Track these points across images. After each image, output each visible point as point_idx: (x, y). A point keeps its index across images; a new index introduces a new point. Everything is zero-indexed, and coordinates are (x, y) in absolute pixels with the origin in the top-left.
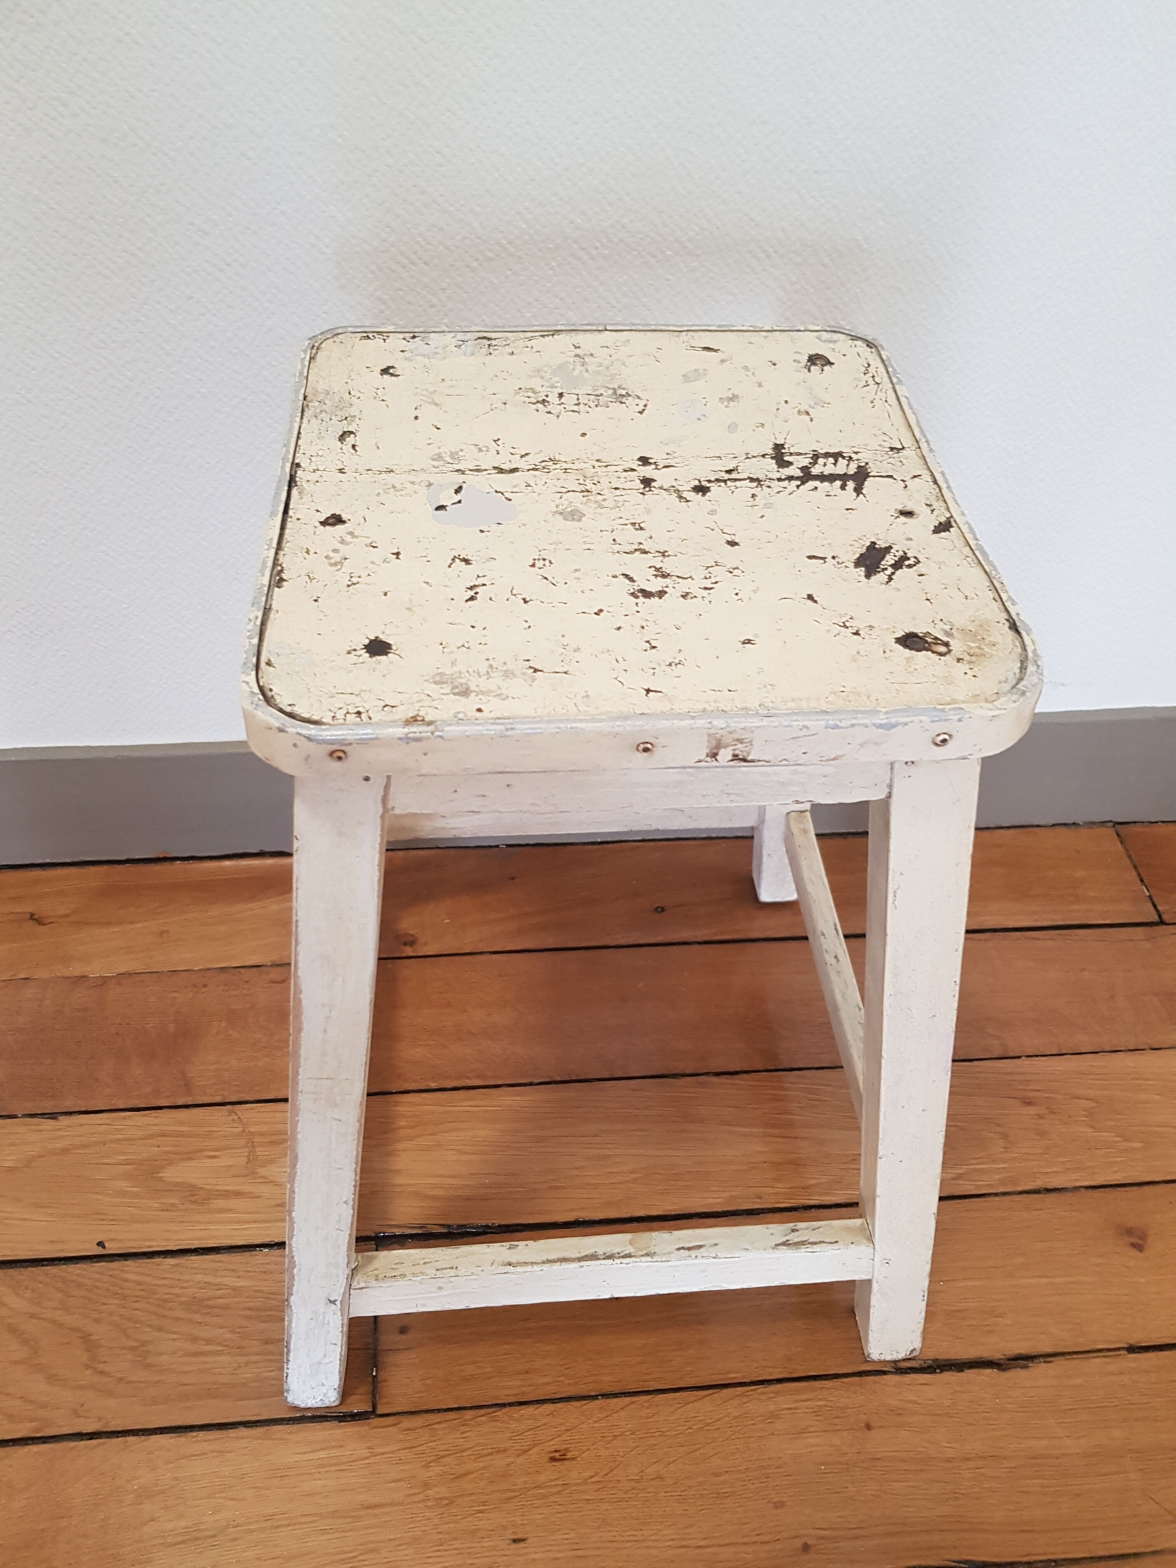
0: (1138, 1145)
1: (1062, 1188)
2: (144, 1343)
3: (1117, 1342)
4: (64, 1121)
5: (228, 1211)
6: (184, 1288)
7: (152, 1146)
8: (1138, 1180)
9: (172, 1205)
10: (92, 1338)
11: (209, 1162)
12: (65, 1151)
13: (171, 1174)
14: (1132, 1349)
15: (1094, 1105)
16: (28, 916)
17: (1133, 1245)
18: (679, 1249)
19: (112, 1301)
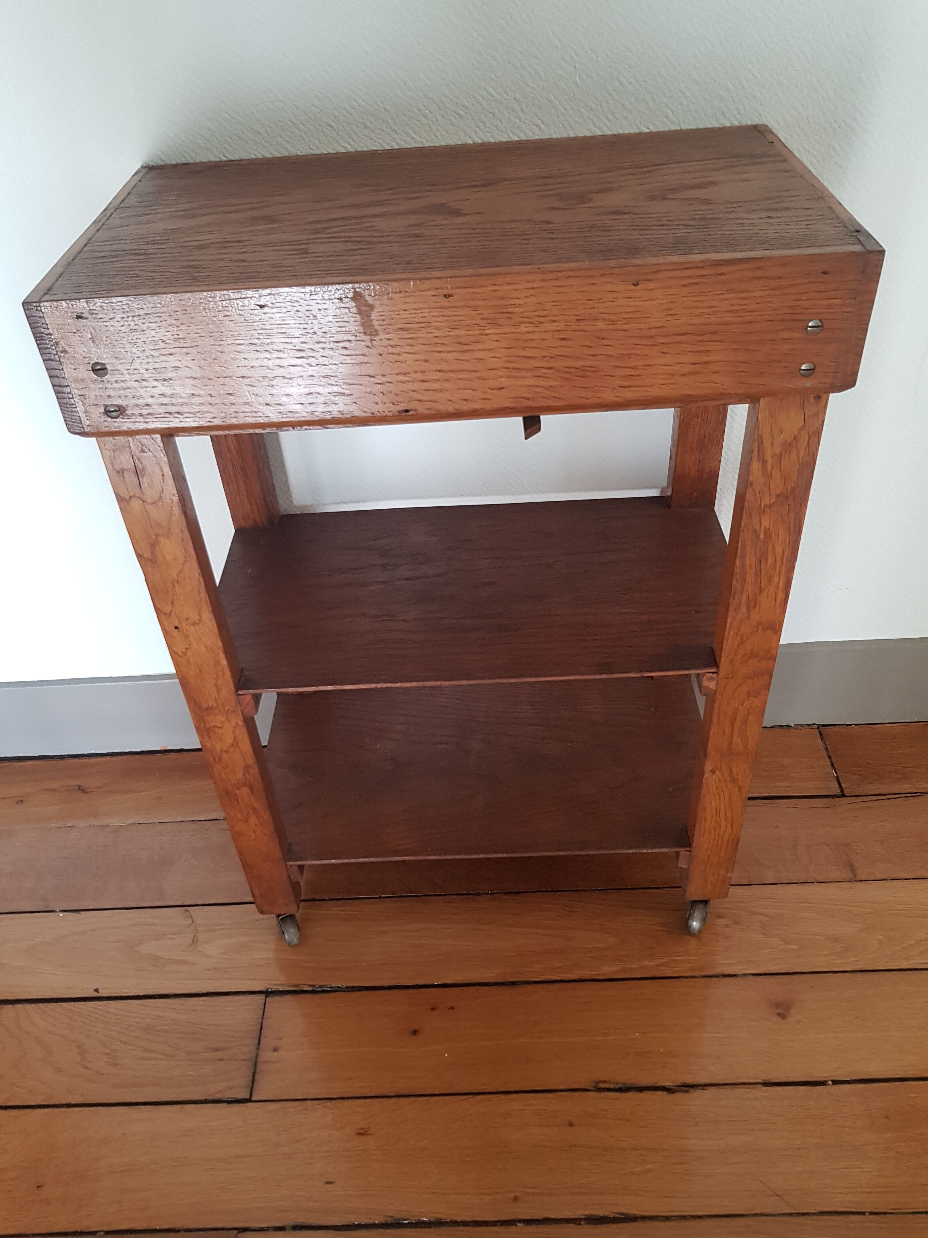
0: (795, 947)
1: (735, 975)
2: (115, 1051)
3: (756, 1078)
4: (85, 914)
5: (177, 972)
6: (143, 1018)
7: (136, 931)
8: (791, 971)
9: (143, 967)
10: (83, 1047)
11: (168, 942)
12: (82, 933)
13: (144, 949)
14: (766, 1084)
15: (767, 919)
17: (779, 1014)
19: (99, 1025)
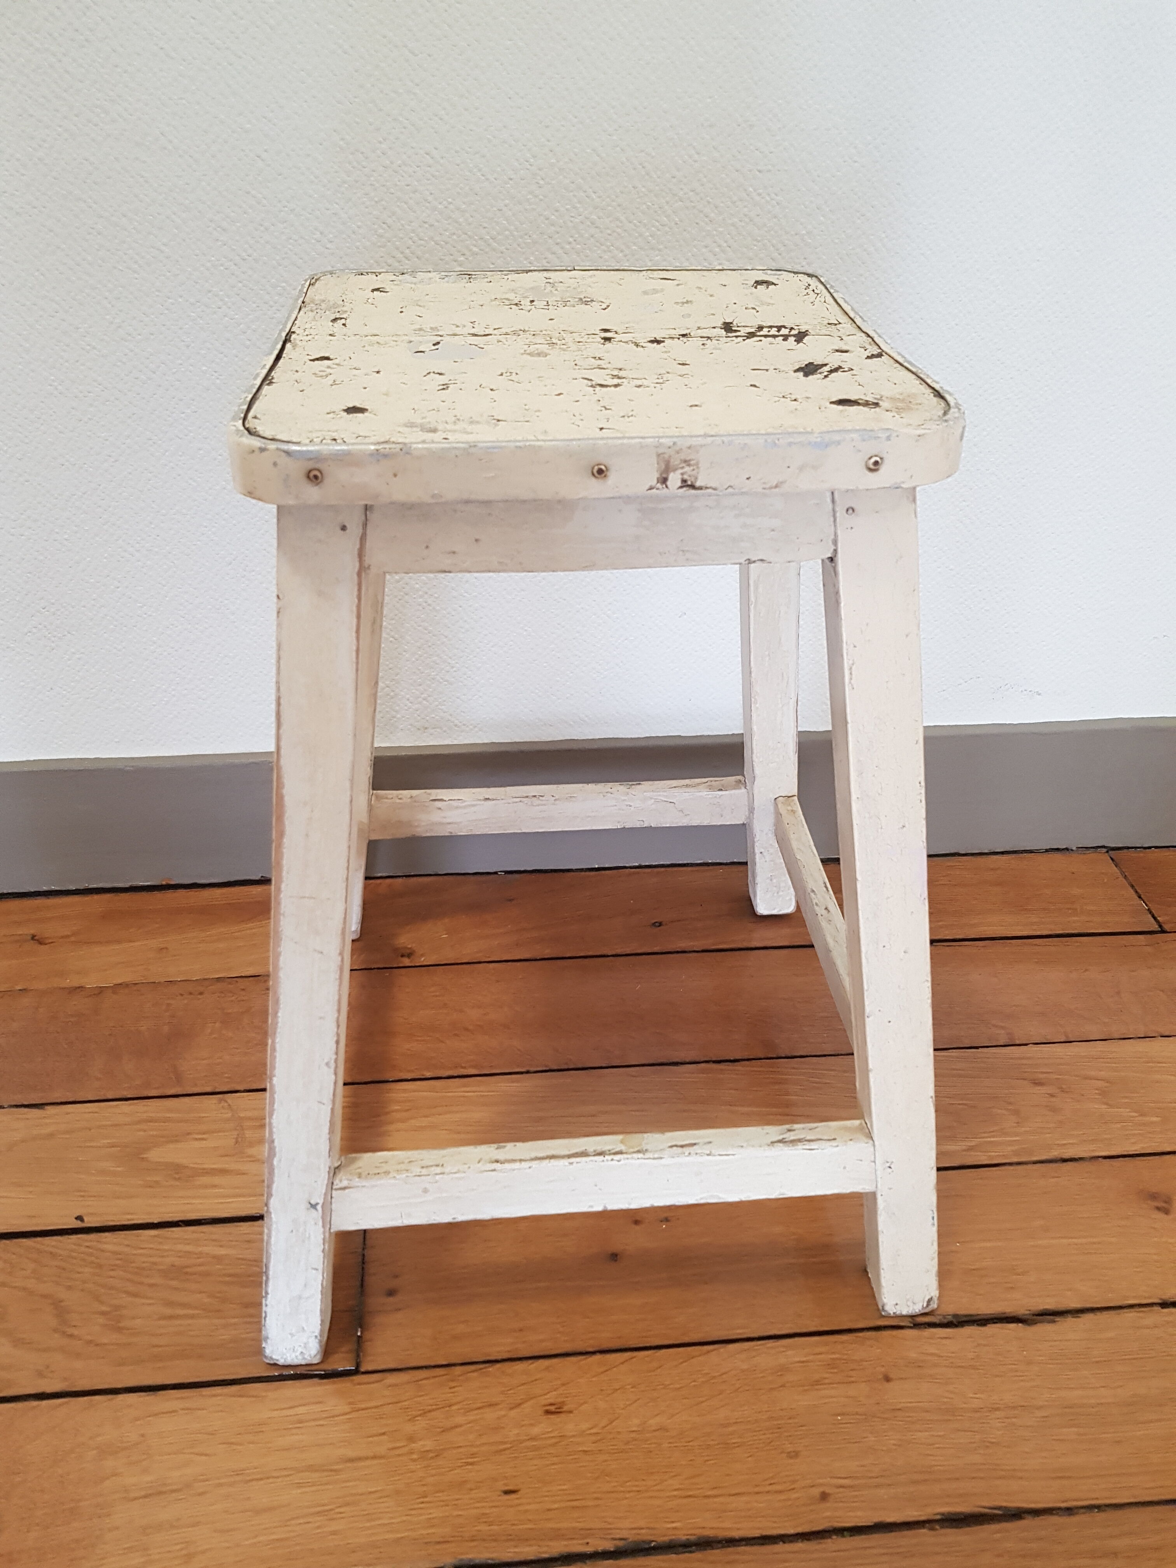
0: (1155, 1119)
1: (1081, 1159)
2: (117, 1308)
3: (1149, 1298)
4: (50, 1110)
5: (215, 1186)
6: (163, 1257)
7: (140, 1130)
9: (157, 1182)
10: (62, 1304)
11: (197, 1144)
12: (51, 1135)
13: (155, 1155)
14: (1165, 1305)
15: (1107, 1085)
16: (29, 938)
17: (1158, 1208)
18: (671, 1147)
19: (87, 1270)
